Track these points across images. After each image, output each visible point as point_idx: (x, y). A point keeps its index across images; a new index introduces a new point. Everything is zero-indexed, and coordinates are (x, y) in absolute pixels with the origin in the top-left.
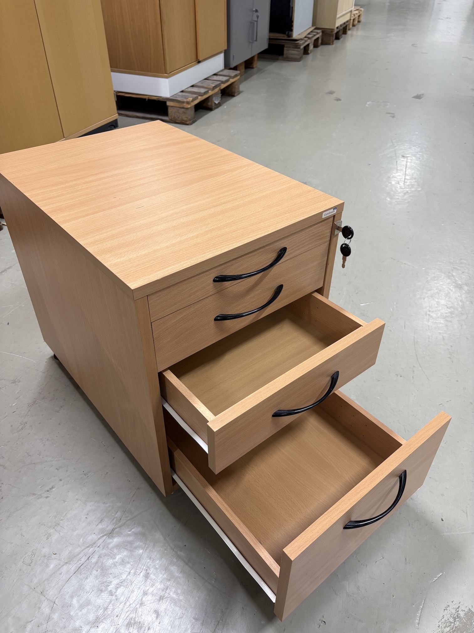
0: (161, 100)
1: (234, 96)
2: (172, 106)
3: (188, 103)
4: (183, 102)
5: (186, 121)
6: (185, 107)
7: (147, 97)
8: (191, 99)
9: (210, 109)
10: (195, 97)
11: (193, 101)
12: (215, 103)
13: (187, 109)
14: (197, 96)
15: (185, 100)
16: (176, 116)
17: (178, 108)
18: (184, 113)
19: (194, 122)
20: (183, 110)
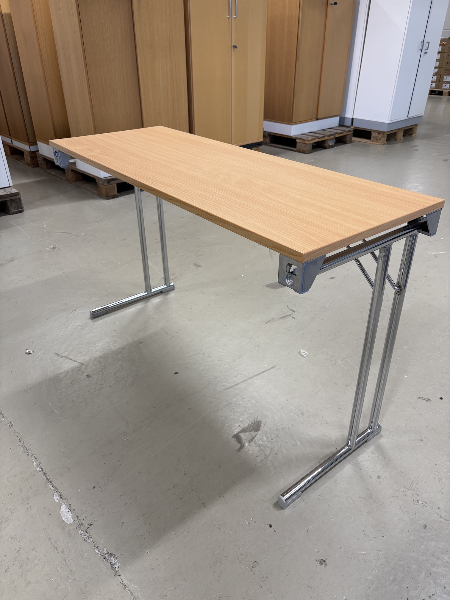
0: (294, 138)
1: (346, 143)
2: (299, 142)
3: (308, 141)
4: (305, 140)
5: (305, 151)
8: (310, 139)
9: (325, 148)
10: (314, 138)
11: (311, 140)
12: (329, 145)
13: (307, 144)
14: (316, 138)
15: (306, 139)
16: (300, 148)
17: (302, 144)
18: (305, 146)
19: (310, 153)
20: (304, 145)
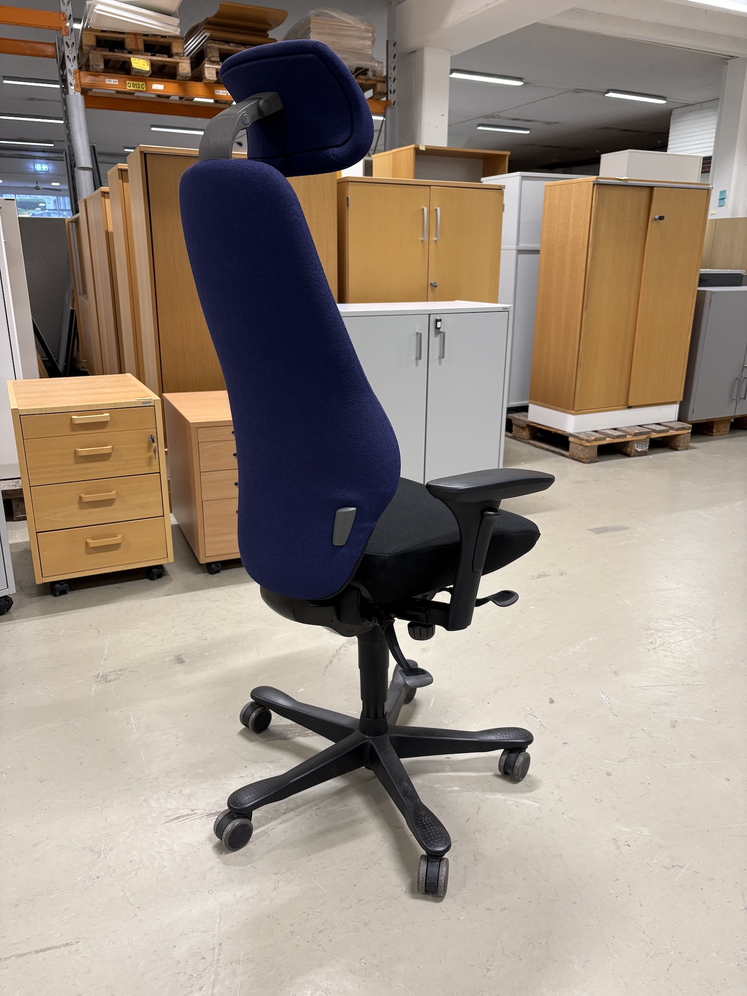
0: (565, 435)
2: (573, 442)
3: (588, 441)
4: (583, 440)
5: (584, 459)
6: (584, 444)
7: (553, 431)
8: (593, 438)
9: (627, 455)
12: (637, 451)
13: (588, 447)
14: (605, 437)
15: (585, 438)
16: (574, 452)
17: (578, 445)
18: (582, 450)
20: (582, 447)
